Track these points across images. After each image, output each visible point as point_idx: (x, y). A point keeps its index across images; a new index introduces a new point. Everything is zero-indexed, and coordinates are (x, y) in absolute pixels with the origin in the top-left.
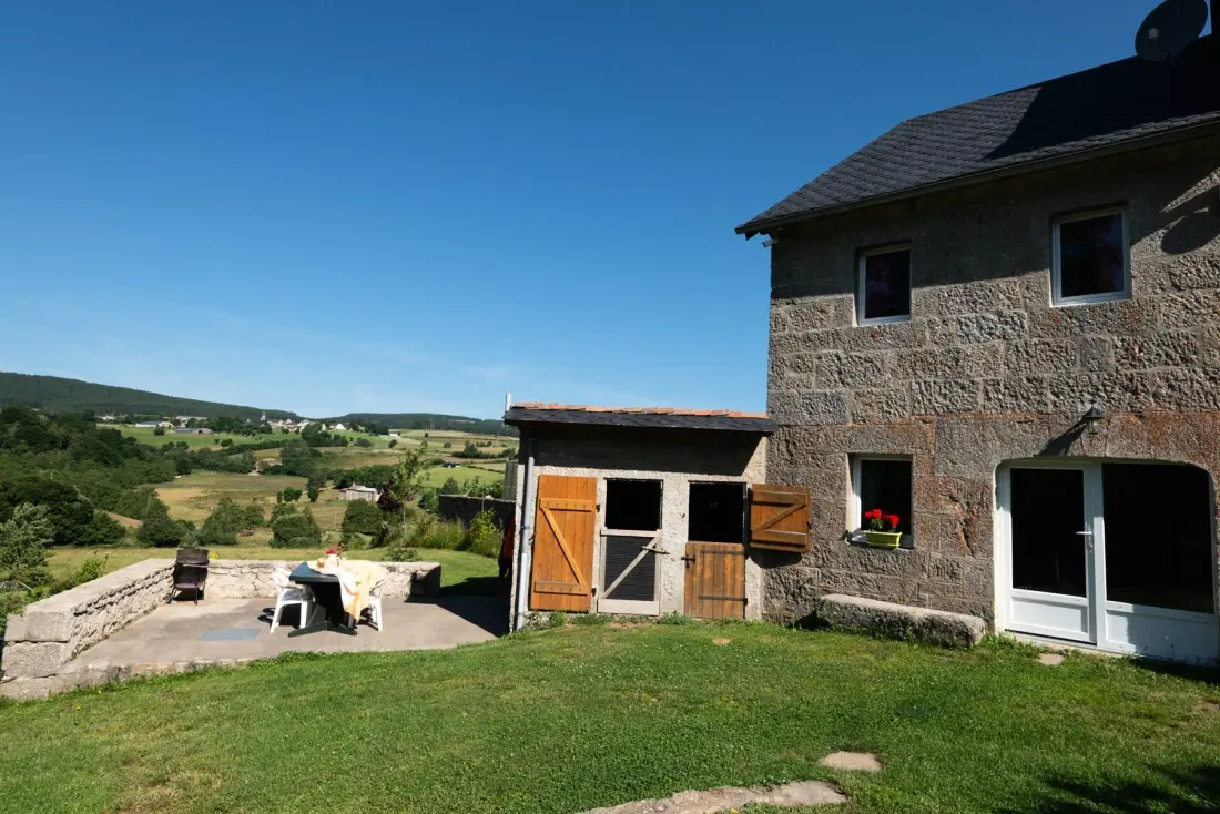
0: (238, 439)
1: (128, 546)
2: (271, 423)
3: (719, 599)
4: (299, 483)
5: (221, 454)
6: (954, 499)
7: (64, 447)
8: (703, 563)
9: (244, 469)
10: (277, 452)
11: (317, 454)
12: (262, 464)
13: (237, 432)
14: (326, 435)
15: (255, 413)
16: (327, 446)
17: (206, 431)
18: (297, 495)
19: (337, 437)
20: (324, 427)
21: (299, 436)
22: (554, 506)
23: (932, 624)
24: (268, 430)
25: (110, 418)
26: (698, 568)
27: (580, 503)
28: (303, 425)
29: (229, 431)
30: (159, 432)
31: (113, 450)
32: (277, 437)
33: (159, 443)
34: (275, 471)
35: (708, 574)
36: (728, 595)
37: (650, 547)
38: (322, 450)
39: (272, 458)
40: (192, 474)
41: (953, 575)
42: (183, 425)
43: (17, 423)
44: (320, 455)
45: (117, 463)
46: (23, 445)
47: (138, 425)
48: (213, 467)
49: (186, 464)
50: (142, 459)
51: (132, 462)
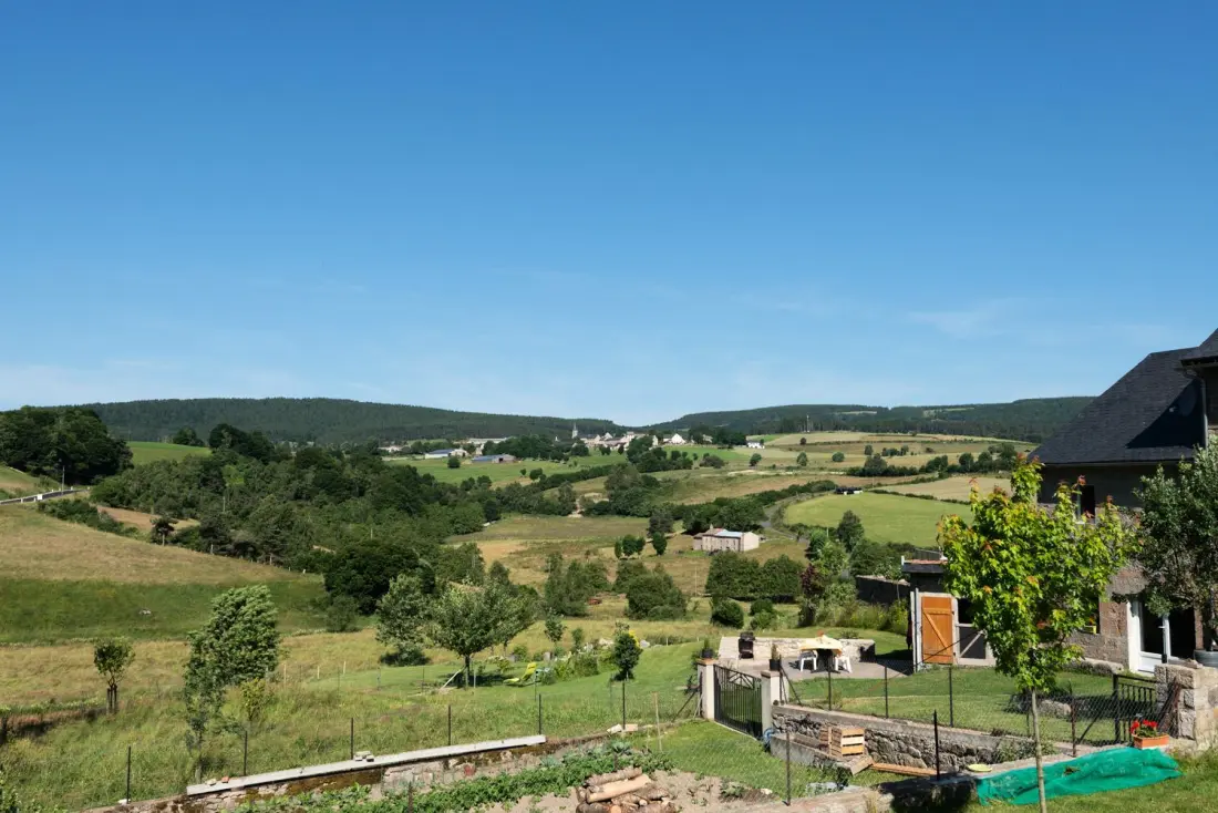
0: (550, 468)
2: (586, 440)
4: (637, 527)
5: (528, 491)
7: (361, 493)
9: (564, 510)
10: (600, 483)
11: (651, 483)
12: (584, 500)
13: (544, 457)
14: (659, 452)
15: (562, 426)
17: (508, 457)
18: (640, 545)
19: (675, 455)
20: (656, 442)
21: (625, 456)
24: (582, 451)
25: (396, 449)
28: (627, 439)
29: (535, 457)
30: (454, 464)
31: (413, 493)
32: (596, 461)
33: (456, 478)
34: (600, 511)
38: (660, 476)
39: (595, 491)
40: (503, 521)
42: (478, 452)
43: (313, 468)
45: (420, 511)
46: (322, 496)
47: (428, 456)
48: (526, 509)
49: (497, 506)
50: (444, 503)
51: (435, 508)
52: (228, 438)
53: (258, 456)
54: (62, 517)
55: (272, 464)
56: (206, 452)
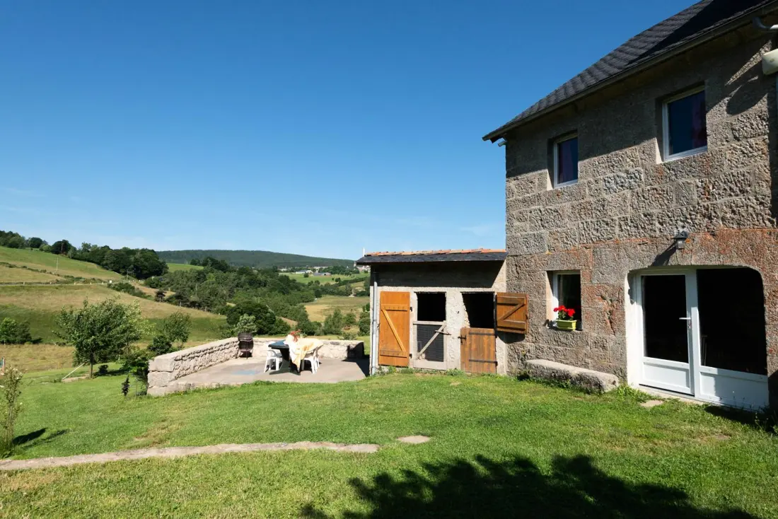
0: (343, 277)
2: (358, 268)
3: (481, 361)
5: (336, 286)
6: (603, 298)
7: (265, 286)
8: (471, 340)
9: (347, 294)
10: (363, 283)
12: (355, 290)
13: (342, 274)
15: (349, 263)
17: (327, 274)
22: (388, 309)
23: (581, 378)
24: (358, 272)
25: (285, 270)
26: (468, 343)
27: (401, 306)
29: (338, 274)
30: (306, 276)
31: (287, 286)
32: (362, 275)
33: (306, 281)
35: (474, 347)
36: (486, 359)
37: (440, 330)
39: (360, 287)
40: (322, 298)
41: (604, 347)
42: (317, 272)
43: (244, 275)
45: (288, 293)
46: (248, 286)
47: (297, 273)
48: (332, 293)
49: (320, 292)
50: (299, 290)
51: (294, 292)
52: (210, 262)
53: (222, 270)
55: (227, 273)
56: (201, 268)
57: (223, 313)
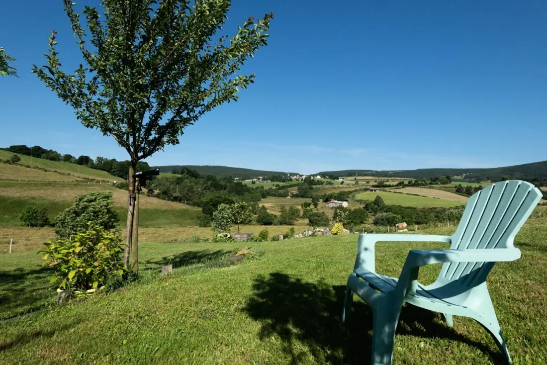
0: (281, 184)
1: (254, 224)
2: (291, 177)
4: (309, 200)
5: (275, 190)
7: (225, 189)
9: (285, 196)
10: (296, 188)
11: (311, 188)
12: (291, 193)
13: (280, 181)
14: (313, 180)
15: (285, 174)
16: (315, 185)
17: (269, 181)
18: (309, 205)
19: (318, 181)
20: (312, 178)
21: (303, 182)
24: (291, 180)
25: (237, 179)
28: (304, 177)
29: (277, 181)
30: (253, 183)
31: (240, 190)
32: (295, 182)
33: (254, 186)
34: (296, 196)
38: (314, 187)
39: (295, 191)
40: (267, 198)
42: (261, 180)
43: (211, 181)
44: (313, 189)
45: (242, 194)
46: (212, 189)
47: (246, 181)
48: (274, 195)
49: (265, 194)
50: (250, 193)
51: (247, 194)
52: (186, 172)
53: (195, 177)
54: (120, 188)
55: (198, 179)
56: (180, 176)
57: (199, 206)
